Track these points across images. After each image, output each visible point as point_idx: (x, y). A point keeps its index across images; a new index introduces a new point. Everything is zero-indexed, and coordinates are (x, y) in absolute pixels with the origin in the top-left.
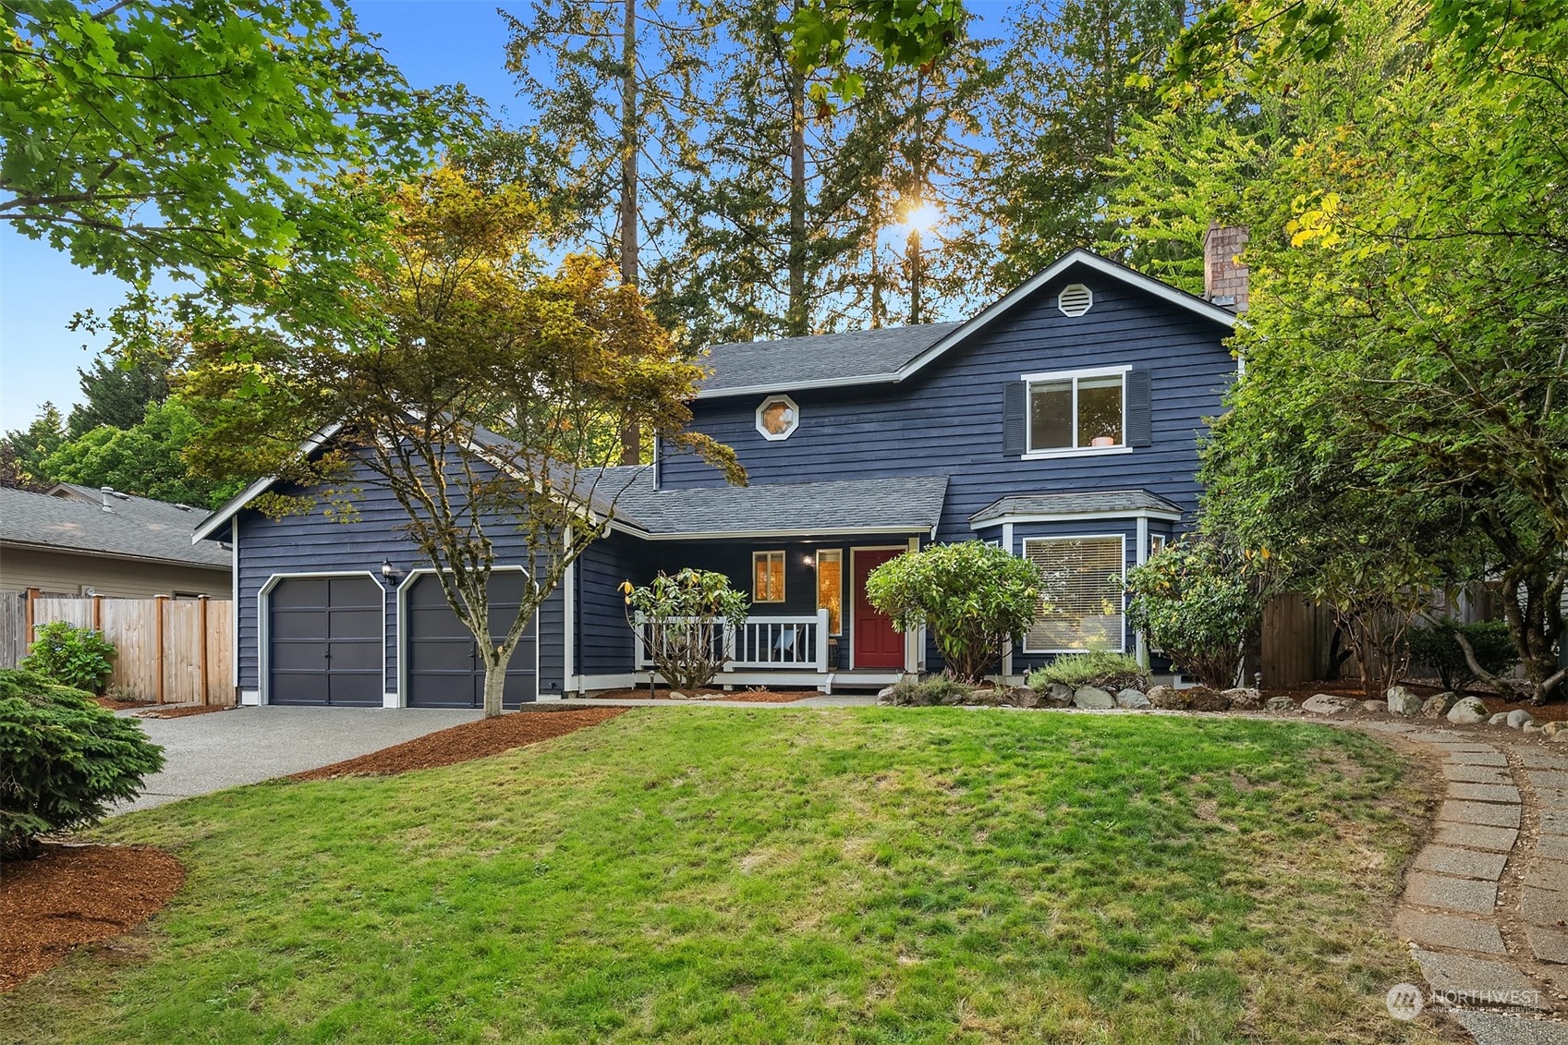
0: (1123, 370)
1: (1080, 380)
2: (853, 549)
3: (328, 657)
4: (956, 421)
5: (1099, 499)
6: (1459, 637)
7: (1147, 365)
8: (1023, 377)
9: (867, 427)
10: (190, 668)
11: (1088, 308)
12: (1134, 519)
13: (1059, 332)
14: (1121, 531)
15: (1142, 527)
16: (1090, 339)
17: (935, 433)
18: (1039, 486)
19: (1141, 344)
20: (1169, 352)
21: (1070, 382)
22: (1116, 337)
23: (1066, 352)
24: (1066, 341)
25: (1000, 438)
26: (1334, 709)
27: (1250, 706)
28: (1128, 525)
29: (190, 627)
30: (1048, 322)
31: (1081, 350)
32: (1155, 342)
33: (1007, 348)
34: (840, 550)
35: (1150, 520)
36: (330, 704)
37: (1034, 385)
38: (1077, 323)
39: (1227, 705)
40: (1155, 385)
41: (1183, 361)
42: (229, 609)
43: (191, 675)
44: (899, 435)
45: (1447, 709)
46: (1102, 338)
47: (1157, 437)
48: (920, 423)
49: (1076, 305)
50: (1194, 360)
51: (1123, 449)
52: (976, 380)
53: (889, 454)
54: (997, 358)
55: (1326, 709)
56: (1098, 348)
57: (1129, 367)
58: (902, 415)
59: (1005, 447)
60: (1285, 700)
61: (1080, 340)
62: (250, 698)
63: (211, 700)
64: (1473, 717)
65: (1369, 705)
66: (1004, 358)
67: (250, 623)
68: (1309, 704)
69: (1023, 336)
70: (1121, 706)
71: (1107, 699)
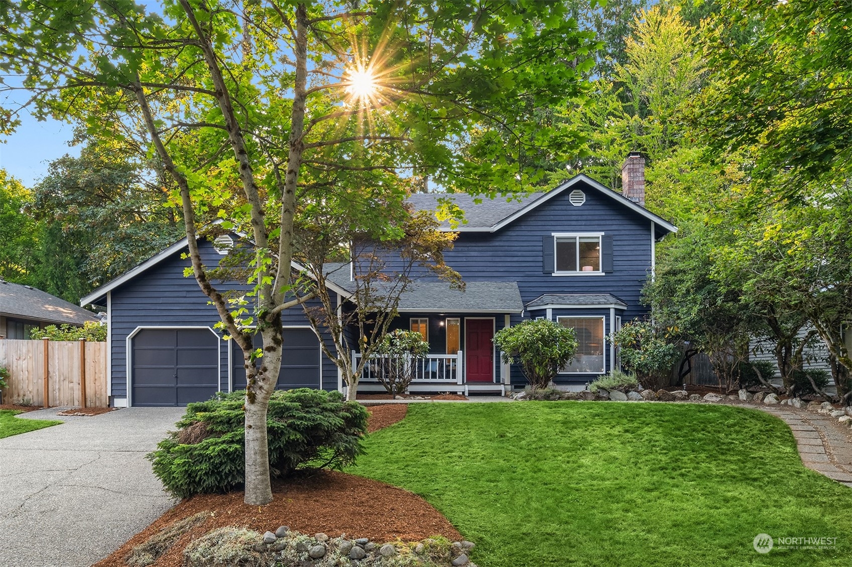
0: (600, 234)
1: (580, 238)
2: (466, 318)
3: (177, 377)
4: (519, 254)
5: (591, 297)
6: (754, 368)
7: (611, 233)
8: (553, 234)
9: (473, 254)
10: (71, 385)
11: (583, 202)
12: (609, 309)
13: (570, 213)
14: (603, 314)
15: (612, 312)
16: (584, 218)
17: (509, 259)
18: (561, 289)
19: (608, 222)
20: (621, 228)
21: (575, 238)
22: (596, 218)
23: (574, 223)
24: (573, 218)
25: (541, 264)
26: (718, 399)
27: (684, 398)
28: (606, 312)
29: (71, 358)
30: (564, 207)
31: (580, 223)
32: (615, 222)
33: (544, 218)
34: (459, 319)
35: (616, 309)
36: (178, 406)
37: (557, 238)
38: (578, 209)
39: (674, 398)
40: (614, 243)
41: (627, 232)
42: (103, 348)
43: (72, 389)
44: (490, 259)
45: (764, 398)
46: (590, 218)
47: (616, 268)
48: (500, 253)
49: (578, 201)
50: (632, 232)
51: (600, 273)
52: (529, 233)
53: (485, 269)
54: (540, 223)
55: (714, 399)
56: (588, 223)
57: (603, 233)
58: (491, 249)
59: (543, 268)
60: (697, 395)
61: (580, 218)
62: (119, 403)
63: (88, 404)
64: (774, 401)
65: (731, 397)
66: (543, 223)
67: (120, 356)
68: (706, 397)
69: (552, 213)
70: (630, 399)
71: (624, 396)
